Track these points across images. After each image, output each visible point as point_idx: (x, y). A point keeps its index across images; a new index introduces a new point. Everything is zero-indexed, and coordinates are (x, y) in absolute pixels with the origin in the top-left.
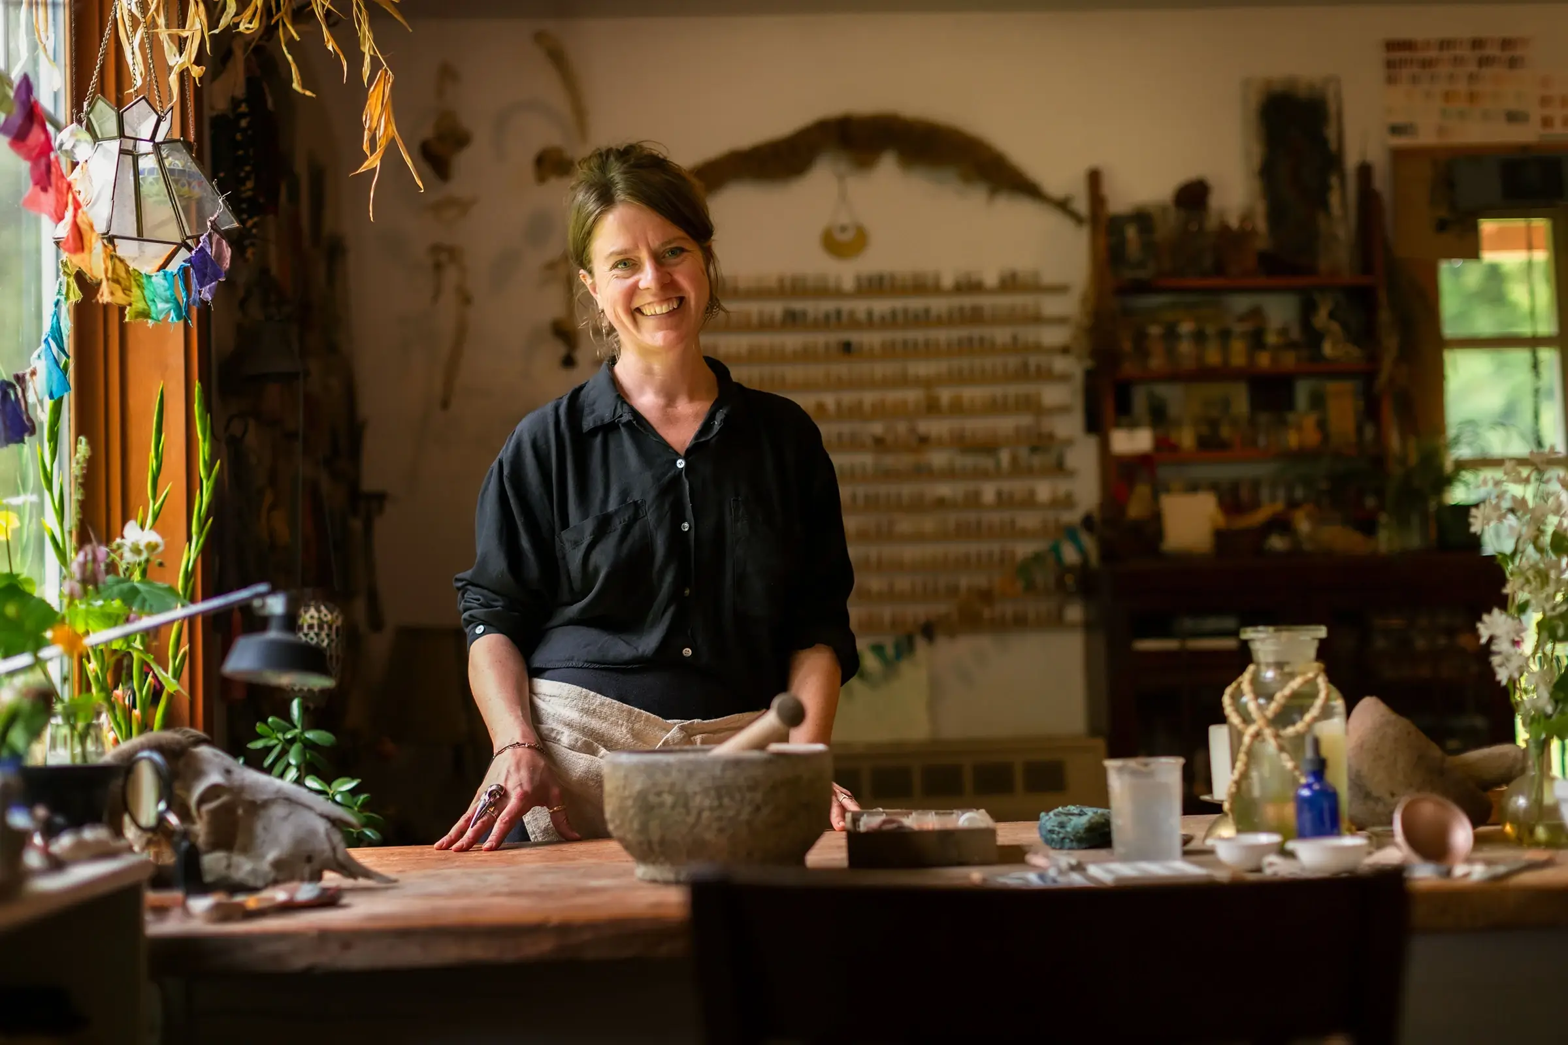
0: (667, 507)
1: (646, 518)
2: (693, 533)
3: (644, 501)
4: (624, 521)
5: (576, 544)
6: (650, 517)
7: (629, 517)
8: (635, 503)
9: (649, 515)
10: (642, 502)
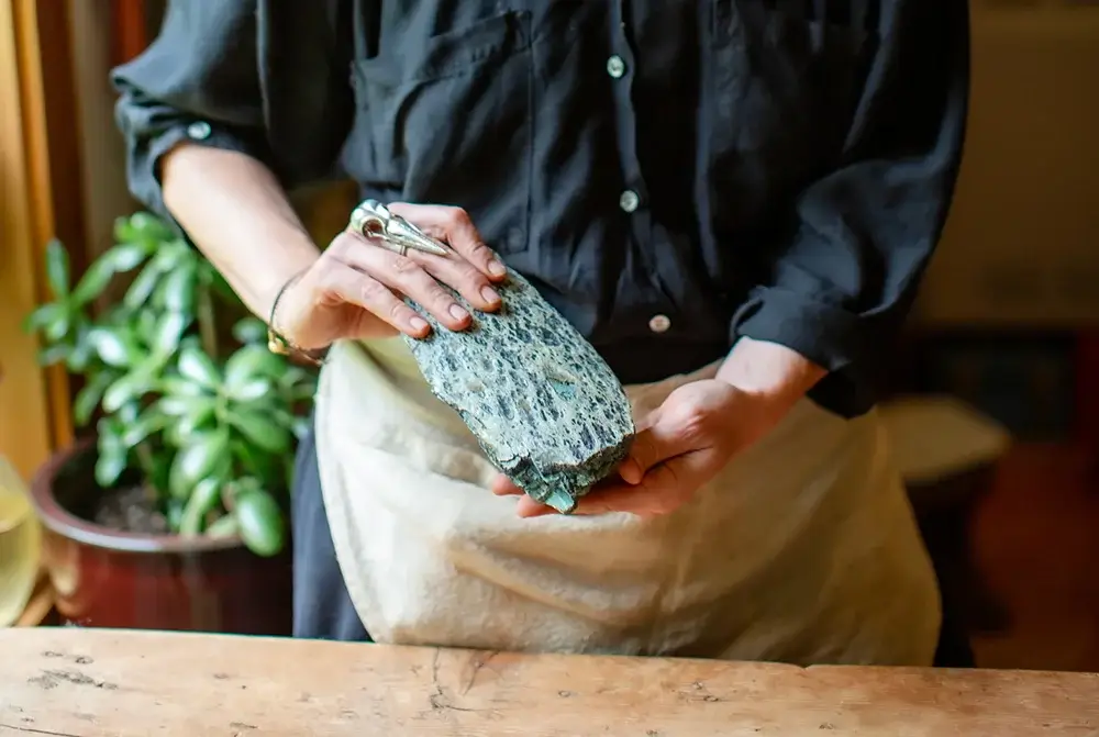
0: (573, 28)
1: (527, 53)
2: (629, 81)
3: (528, 15)
4: (482, 56)
5: (387, 91)
6: (536, 54)
7: (493, 51)
8: (510, 17)
9: (534, 45)
10: (524, 17)
